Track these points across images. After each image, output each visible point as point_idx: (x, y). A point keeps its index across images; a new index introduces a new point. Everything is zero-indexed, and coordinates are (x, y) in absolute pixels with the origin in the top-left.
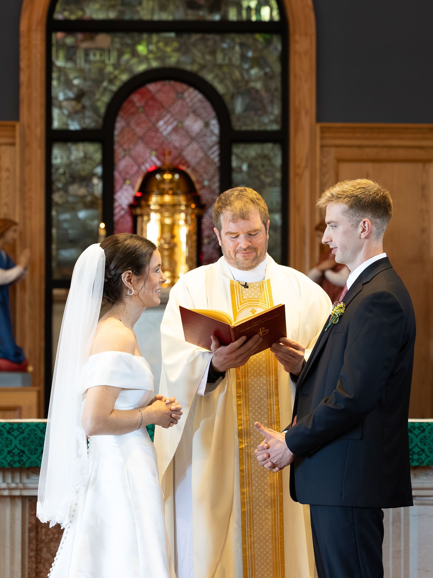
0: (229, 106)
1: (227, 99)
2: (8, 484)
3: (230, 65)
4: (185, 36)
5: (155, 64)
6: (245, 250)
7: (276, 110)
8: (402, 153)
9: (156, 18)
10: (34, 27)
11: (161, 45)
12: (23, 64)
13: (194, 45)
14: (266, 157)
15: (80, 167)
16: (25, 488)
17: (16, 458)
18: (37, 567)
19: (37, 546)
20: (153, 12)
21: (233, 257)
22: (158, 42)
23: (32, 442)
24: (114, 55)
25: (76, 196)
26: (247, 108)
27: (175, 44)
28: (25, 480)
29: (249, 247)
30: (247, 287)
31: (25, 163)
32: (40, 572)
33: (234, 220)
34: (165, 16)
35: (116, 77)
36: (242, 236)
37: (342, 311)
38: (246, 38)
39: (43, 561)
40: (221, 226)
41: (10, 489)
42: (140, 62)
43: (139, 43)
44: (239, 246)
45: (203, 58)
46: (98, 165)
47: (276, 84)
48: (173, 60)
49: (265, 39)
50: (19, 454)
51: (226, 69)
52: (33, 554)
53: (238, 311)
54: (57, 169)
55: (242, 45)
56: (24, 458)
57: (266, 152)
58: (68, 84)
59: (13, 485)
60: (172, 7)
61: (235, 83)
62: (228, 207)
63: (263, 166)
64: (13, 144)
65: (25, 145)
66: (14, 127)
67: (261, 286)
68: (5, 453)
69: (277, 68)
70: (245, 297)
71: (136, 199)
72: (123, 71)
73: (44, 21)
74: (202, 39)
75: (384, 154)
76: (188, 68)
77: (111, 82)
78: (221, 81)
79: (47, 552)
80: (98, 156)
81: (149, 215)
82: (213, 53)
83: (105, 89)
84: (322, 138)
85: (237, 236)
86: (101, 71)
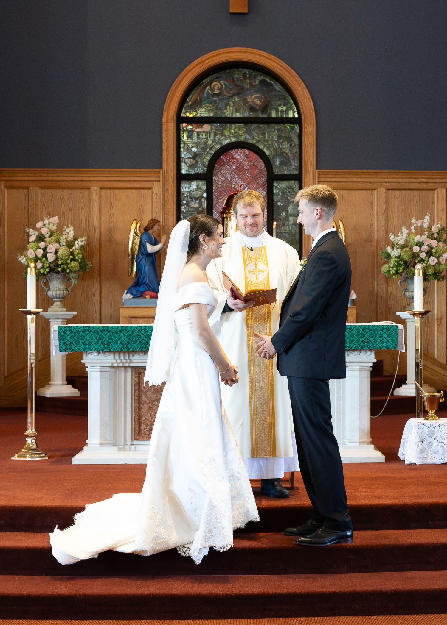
0: (272, 162)
1: (271, 157)
2: (121, 360)
3: (272, 140)
4: (249, 125)
5: (233, 140)
6: (251, 225)
7: (296, 163)
8: (361, 185)
9: (234, 116)
10: (170, 120)
11: (237, 130)
12: (164, 139)
13: (254, 130)
14: (291, 188)
15: (195, 193)
16: (131, 362)
17: (125, 346)
18: (139, 406)
19: (139, 394)
20: (232, 114)
21: (244, 229)
22: (236, 128)
23: (134, 337)
24: (212, 135)
25: (193, 208)
26: (282, 163)
27: (244, 129)
28: (131, 358)
29: (253, 224)
30: (252, 250)
31: (165, 190)
32: (141, 408)
33: (245, 206)
34: (238, 115)
35: (213, 146)
36: (249, 217)
37: (306, 263)
38: (281, 126)
39: (143, 402)
40: (237, 211)
41: (123, 363)
42: (226, 139)
43: (225, 129)
44: (247, 223)
45: (259, 137)
46: (204, 192)
47: (296, 150)
48: (242, 138)
49: (290, 126)
50: (126, 343)
51: (270, 142)
52: (137, 398)
53: (247, 264)
54: (183, 194)
55: (278, 130)
56: (129, 346)
57: (291, 185)
58: (189, 150)
59: (124, 361)
60: (242, 111)
61: (275, 149)
62: (242, 200)
63: (289, 192)
64: (160, 181)
65: (165, 181)
66: (160, 171)
67: (260, 249)
68: (119, 343)
69: (297, 141)
70: (251, 256)
71: (224, 209)
72: (217, 144)
73: (175, 117)
74: (258, 126)
75: (351, 185)
76: (251, 142)
77: (211, 149)
78: (268, 149)
79: (145, 397)
80: (204, 187)
81: (230, 217)
82: (264, 134)
83: (208, 152)
84: (318, 177)
85: (246, 217)
86: (206, 143)
